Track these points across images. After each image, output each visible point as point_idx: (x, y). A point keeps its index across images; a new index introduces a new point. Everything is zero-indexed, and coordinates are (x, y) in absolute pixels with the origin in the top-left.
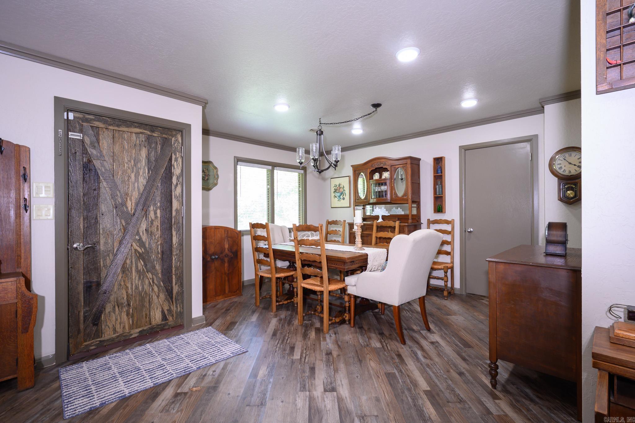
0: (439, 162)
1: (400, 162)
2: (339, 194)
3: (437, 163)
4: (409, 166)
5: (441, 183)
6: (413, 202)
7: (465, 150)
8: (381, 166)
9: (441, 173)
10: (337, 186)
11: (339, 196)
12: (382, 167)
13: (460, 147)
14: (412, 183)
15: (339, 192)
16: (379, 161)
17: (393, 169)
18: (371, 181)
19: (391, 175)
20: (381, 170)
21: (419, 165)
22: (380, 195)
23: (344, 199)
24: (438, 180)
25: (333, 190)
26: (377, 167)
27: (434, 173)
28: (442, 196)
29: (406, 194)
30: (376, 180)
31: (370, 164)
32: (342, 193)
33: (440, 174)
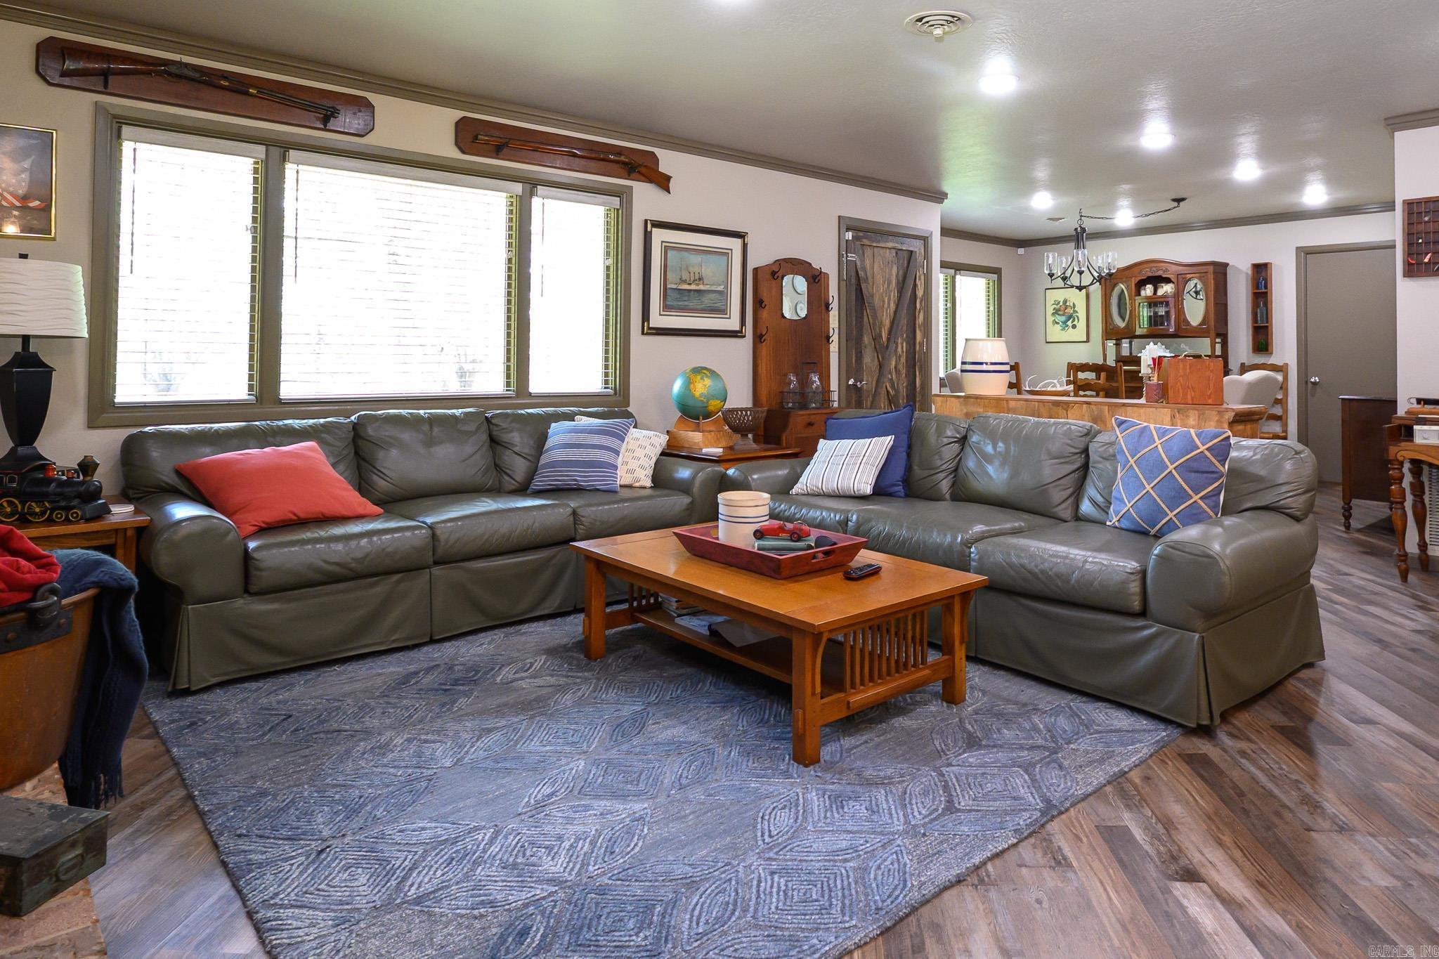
0: (1261, 272)
1: (1195, 269)
2: (1063, 318)
3: (1257, 272)
4: (1211, 277)
5: (1266, 304)
6: (1218, 335)
7: (1305, 254)
8: (1160, 273)
9: (1266, 287)
10: (1059, 303)
11: (1065, 322)
12: (1160, 277)
13: (1297, 248)
14: (1216, 304)
15: (1063, 315)
16: (1155, 265)
17: (1180, 279)
18: (1137, 298)
19: (1177, 288)
20: (1157, 281)
21: (1225, 274)
22: (1155, 320)
23: (1074, 327)
24: (1259, 300)
25: (1050, 310)
26: (1150, 274)
27: (1253, 289)
28: (1267, 327)
29: (1204, 322)
30: (1147, 298)
31: (1136, 270)
32: (1070, 317)
33: (1263, 290)
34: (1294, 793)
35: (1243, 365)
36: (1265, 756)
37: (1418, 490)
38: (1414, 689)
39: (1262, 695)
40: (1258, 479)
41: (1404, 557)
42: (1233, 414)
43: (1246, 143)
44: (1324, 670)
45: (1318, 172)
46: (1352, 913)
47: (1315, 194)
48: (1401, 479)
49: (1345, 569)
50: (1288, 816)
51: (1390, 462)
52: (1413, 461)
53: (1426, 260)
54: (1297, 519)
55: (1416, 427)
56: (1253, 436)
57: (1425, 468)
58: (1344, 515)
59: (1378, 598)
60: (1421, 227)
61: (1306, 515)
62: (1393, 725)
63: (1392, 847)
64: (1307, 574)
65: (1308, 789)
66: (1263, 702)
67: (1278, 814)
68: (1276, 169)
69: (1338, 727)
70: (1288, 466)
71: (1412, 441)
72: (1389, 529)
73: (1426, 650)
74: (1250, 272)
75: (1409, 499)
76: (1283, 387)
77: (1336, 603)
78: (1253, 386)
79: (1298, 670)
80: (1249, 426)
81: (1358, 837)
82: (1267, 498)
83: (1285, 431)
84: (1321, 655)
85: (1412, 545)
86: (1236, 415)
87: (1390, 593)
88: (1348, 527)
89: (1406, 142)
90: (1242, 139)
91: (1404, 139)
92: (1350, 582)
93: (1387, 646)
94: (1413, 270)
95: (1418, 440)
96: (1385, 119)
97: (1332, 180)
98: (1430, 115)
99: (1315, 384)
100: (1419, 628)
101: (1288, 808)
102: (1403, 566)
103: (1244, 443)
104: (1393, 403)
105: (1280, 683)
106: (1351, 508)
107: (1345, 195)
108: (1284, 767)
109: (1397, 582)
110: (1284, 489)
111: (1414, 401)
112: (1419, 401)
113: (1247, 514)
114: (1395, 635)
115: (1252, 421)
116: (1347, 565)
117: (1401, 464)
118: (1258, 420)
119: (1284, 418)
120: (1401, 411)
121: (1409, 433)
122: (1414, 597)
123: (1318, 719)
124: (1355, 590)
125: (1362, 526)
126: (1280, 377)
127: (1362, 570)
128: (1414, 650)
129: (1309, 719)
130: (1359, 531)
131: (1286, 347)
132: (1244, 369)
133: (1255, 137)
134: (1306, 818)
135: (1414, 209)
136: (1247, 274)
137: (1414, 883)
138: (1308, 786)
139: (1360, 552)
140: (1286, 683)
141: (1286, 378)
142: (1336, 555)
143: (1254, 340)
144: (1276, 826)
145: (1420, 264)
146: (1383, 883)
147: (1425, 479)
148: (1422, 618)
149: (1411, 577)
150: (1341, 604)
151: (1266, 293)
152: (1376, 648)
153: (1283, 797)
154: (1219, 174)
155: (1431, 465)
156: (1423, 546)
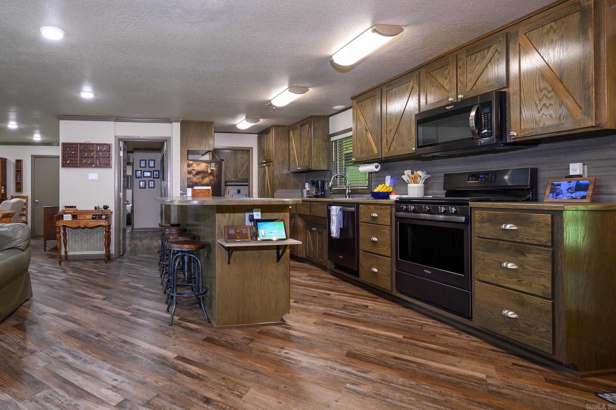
0: (19, 163)
3: (18, 163)
6: (3, 185)
7: (34, 158)
9: (21, 168)
13: (32, 155)
21: (6, 163)
27: (16, 169)
34: (17, 347)
35: (12, 196)
36: (8, 338)
37: (65, 235)
38: (59, 299)
39: (10, 315)
40: (10, 238)
41: (61, 257)
42: (2, 215)
43: (12, 115)
44: (32, 300)
45: (37, 130)
46: (32, 380)
47: (37, 137)
48: (60, 232)
49: (43, 264)
50: (14, 356)
51: (56, 227)
52: (64, 226)
53: (68, 162)
54: (23, 250)
55: (64, 215)
56: (10, 222)
57: (67, 228)
58: (44, 246)
59: (51, 272)
60: (67, 152)
61: (26, 249)
62: (52, 312)
63: (47, 352)
64: (27, 269)
65: (22, 344)
66: (10, 318)
67: (11, 357)
68: (23, 126)
69: (35, 319)
70: (20, 232)
71: (63, 220)
72: (56, 249)
73: (64, 285)
74: (15, 162)
75: (62, 238)
76: (26, 204)
77: (39, 276)
78: (14, 204)
79: (23, 303)
80: (8, 219)
81: (37, 354)
82: (13, 244)
83: (27, 219)
84: (32, 295)
85: (63, 253)
86: (3, 215)
87: (56, 269)
88: (45, 250)
89: (63, 124)
90: (10, 113)
91: (62, 122)
92: (44, 268)
93: (53, 287)
94: (64, 165)
95: (65, 219)
96: (57, 116)
97: (42, 133)
98: (70, 117)
99: (37, 202)
100: (63, 278)
101: (14, 353)
102: (60, 260)
103: (5, 225)
104: (58, 208)
105: (17, 309)
106: (46, 243)
107: (46, 139)
108: (15, 339)
109: (58, 266)
110: (19, 240)
111: (64, 207)
112: (65, 207)
113: (6, 251)
114: (55, 283)
115: (10, 217)
116: (44, 263)
117: (60, 227)
118: (11, 216)
119: (26, 215)
120: (60, 211)
121: (62, 216)
122: (62, 269)
123: (28, 318)
124: (45, 270)
125: (49, 249)
126: (25, 201)
127: (48, 264)
128: (60, 286)
129: (25, 319)
130: (49, 251)
131: (27, 190)
132: (12, 198)
133: (15, 113)
134: (20, 354)
135: (66, 146)
136: (14, 163)
137: (52, 361)
138: (22, 342)
139: (48, 258)
140: (19, 309)
141: (27, 201)
142: (41, 260)
143: (16, 187)
144: (9, 362)
145: (66, 163)
146: (43, 365)
147: (67, 231)
148: (64, 275)
149: (62, 263)
150: (40, 276)
151: (21, 170)
152: (49, 288)
153: (13, 350)
154: (3, 125)
155: (68, 227)
156: (66, 252)
